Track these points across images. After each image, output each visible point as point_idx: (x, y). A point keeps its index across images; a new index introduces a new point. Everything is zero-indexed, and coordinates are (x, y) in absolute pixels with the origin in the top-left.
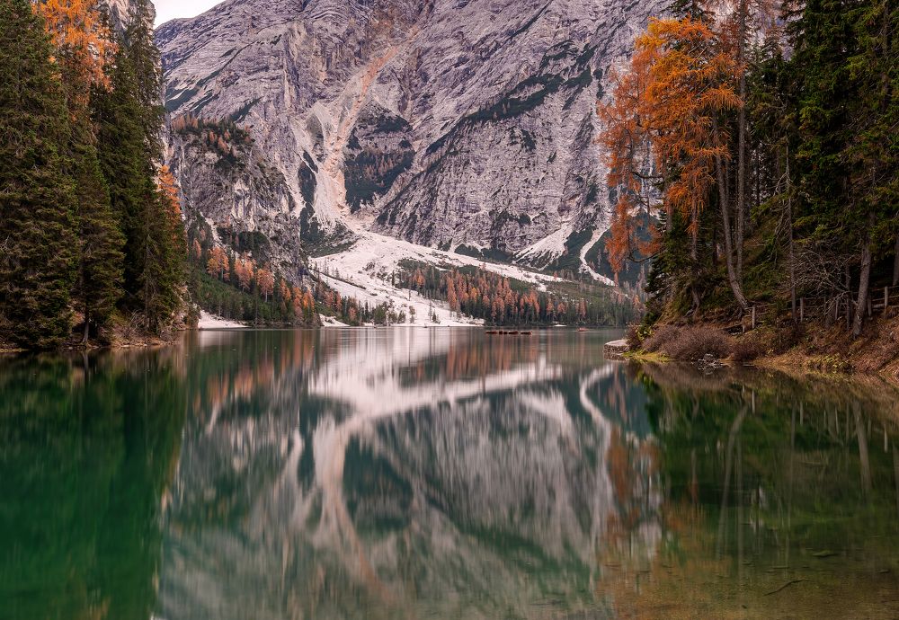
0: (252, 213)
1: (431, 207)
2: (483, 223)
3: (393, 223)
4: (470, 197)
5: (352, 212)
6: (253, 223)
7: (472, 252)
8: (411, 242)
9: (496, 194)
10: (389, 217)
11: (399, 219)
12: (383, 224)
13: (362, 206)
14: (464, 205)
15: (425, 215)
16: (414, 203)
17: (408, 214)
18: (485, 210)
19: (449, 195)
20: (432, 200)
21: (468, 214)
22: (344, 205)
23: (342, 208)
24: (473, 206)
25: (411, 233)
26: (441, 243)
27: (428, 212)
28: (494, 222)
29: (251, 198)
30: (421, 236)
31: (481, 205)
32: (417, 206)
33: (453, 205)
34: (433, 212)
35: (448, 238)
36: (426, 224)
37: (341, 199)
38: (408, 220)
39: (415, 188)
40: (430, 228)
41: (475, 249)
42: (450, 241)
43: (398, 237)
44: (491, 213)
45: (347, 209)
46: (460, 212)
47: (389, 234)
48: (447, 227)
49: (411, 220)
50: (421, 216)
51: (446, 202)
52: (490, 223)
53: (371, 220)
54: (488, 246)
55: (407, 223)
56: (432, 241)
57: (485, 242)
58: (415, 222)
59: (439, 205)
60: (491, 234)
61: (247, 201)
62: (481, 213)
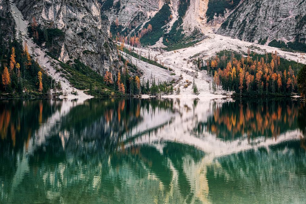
0: (61, 15)
1: (255, 15)
2: (290, 24)
3: (231, 28)
4: (283, 7)
5: (208, 22)
6: (63, 23)
7: (280, 45)
8: (241, 40)
9: (301, 3)
10: (229, 24)
11: (235, 25)
12: (225, 28)
13: (215, 17)
14: (278, 13)
15: (252, 21)
16: (246, 13)
17: (241, 20)
18: (292, 15)
19: (268, 6)
20: (257, 11)
21: (281, 19)
22: (204, 18)
23: (203, 19)
24: (284, 13)
25: (242, 34)
26: (261, 39)
27: (254, 19)
28: (298, 23)
29: (62, 6)
30: (248, 35)
31: (290, 12)
32: (247, 15)
33: (271, 13)
34: (256, 19)
35: (265, 36)
36: (252, 27)
37: (203, 14)
38: (241, 25)
39: (247, 3)
40: (254, 29)
41: (283, 42)
42: (267, 38)
43: (233, 37)
44: (296, 17)
45: (205, 20)
46: (275, 18)
47: (228, 35)
48: (265, 28)
49: (243, 25)
50: (249, 22)
51: (266, 12)
52: (295, 24)
53: (219, 26)
54: (292, 41)
55: (240, 27)
56: (255, 38)
57: (291, 37)
58: (245, 26)
59: (261, 13)
60: (296, 32)
61: (58, 8)
62: (290, 17)
